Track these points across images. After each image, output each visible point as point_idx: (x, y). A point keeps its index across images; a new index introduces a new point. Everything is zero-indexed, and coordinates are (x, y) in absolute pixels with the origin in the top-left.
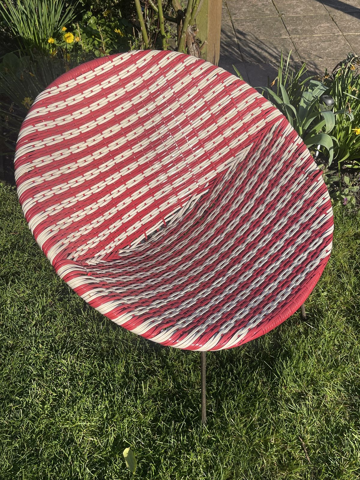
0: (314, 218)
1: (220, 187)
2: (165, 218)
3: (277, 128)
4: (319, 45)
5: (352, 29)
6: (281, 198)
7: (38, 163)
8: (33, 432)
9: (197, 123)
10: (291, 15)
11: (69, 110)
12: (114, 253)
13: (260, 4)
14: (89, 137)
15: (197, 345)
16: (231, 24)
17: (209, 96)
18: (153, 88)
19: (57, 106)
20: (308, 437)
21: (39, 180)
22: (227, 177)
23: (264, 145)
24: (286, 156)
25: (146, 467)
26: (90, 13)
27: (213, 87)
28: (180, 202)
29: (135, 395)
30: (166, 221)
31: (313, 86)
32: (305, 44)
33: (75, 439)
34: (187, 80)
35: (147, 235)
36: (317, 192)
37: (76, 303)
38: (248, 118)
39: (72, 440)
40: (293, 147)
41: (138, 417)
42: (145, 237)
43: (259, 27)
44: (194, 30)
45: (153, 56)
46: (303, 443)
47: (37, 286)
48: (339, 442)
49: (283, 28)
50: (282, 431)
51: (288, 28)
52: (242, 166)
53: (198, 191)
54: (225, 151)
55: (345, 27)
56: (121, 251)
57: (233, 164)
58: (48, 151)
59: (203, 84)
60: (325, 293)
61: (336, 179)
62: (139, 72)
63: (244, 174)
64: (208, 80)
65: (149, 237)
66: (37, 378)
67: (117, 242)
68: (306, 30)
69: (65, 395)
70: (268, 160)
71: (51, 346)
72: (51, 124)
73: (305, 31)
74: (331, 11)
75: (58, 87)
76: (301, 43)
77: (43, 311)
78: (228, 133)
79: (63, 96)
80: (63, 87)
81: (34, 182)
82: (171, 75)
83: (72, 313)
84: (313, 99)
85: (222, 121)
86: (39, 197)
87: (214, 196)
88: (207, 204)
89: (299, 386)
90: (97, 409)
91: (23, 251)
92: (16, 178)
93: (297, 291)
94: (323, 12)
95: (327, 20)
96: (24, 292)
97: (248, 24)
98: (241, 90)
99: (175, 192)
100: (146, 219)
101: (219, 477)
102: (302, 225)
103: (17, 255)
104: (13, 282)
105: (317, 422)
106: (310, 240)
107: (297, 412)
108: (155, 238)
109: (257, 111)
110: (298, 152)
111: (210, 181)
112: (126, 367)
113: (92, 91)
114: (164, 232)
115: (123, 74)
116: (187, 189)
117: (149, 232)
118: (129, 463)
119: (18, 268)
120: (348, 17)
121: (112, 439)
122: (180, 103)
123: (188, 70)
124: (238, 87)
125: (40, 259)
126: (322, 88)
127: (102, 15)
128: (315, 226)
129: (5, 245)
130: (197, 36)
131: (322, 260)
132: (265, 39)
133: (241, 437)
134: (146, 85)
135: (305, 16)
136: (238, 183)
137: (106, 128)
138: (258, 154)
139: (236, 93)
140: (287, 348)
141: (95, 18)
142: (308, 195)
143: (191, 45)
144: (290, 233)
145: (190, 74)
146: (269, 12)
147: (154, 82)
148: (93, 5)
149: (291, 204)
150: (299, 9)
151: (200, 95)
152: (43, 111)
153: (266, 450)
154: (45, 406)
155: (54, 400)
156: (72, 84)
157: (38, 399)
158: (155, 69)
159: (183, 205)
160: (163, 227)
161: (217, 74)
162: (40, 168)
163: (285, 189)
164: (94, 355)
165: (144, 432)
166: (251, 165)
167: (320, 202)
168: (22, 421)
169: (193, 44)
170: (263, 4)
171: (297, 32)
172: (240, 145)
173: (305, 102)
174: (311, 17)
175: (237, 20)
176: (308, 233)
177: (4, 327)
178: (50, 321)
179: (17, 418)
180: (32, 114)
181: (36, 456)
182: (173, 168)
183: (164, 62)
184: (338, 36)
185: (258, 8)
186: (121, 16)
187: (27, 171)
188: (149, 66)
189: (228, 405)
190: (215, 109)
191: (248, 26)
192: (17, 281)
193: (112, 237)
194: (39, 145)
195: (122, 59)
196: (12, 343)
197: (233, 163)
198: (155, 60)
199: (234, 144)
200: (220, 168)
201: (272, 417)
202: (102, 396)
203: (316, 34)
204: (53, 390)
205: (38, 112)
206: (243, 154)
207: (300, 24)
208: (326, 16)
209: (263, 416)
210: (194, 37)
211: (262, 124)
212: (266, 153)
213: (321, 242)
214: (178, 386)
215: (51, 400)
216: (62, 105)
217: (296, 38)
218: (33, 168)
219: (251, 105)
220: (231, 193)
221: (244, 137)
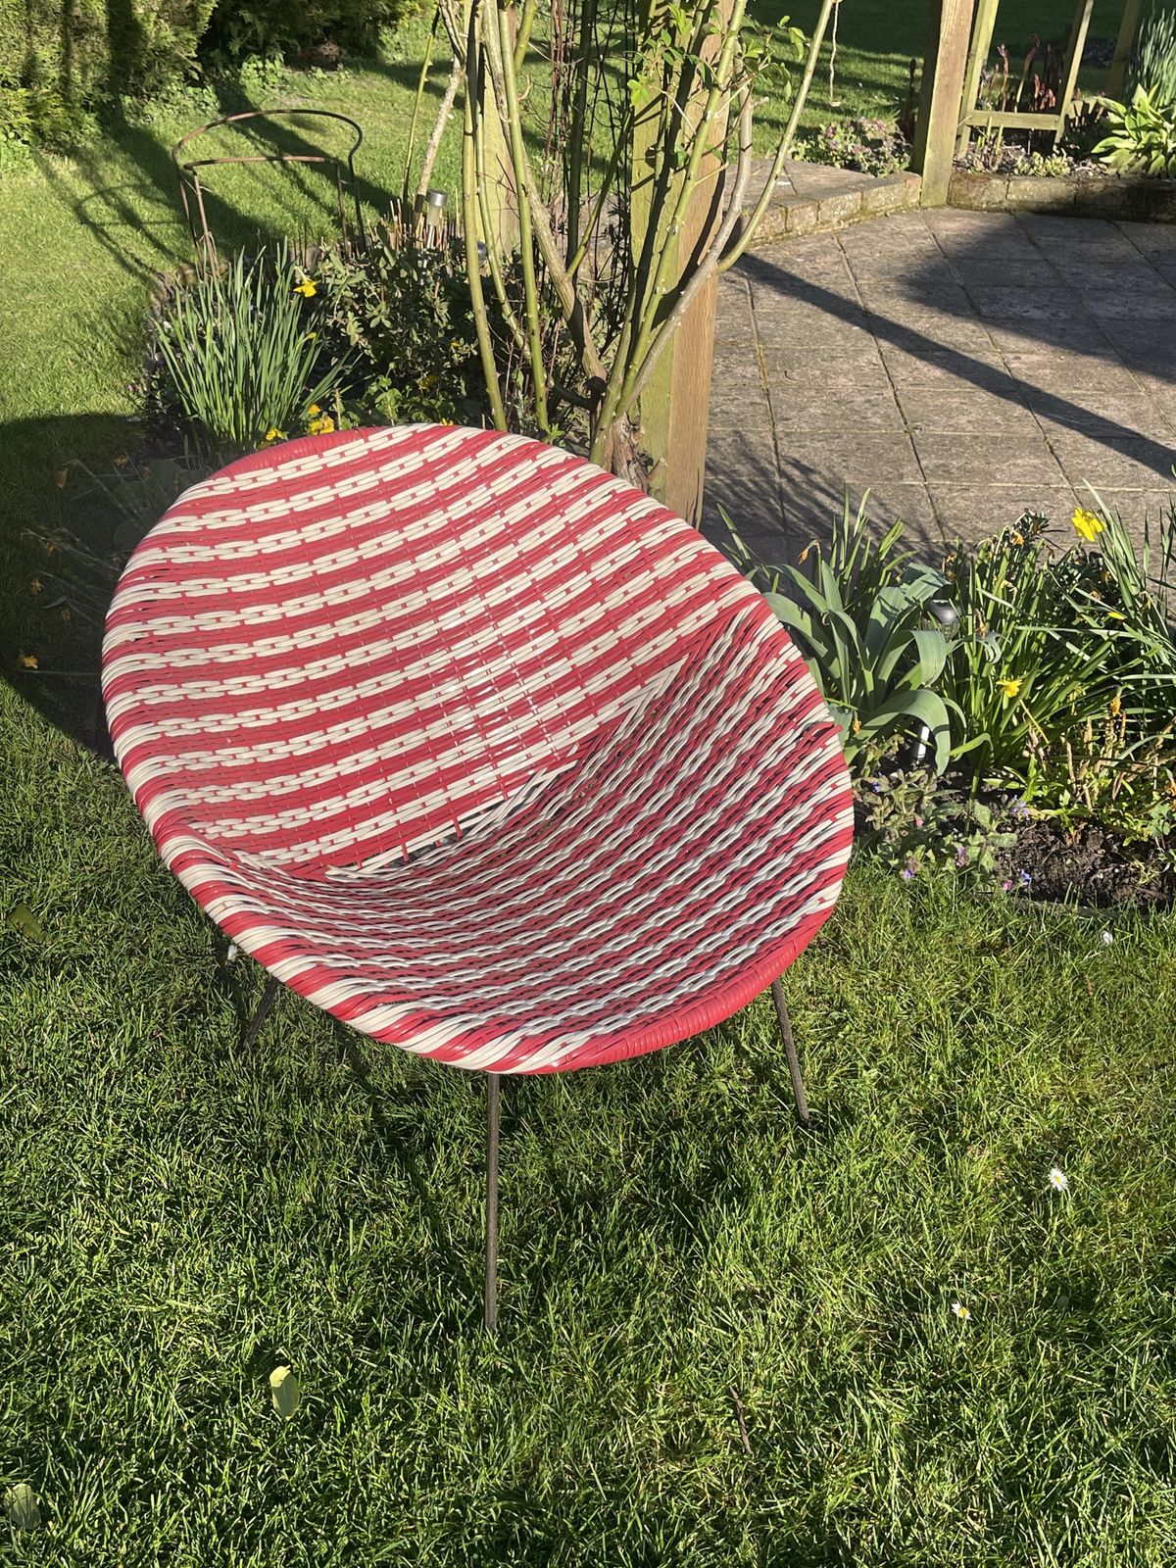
0: (806, 826)
1: (603, 756)
2: (460, 818)
3: (742, 623)
4: (1000, 507)
5: (1100, 477)
6: (736, 780)
7: (160, 626)
8: (53, 1311)
9: (556, 598)
10: (939, 431)
11: (251, 531)
12: (311, 867)
13: (860, 399)
14: (291, 596)
15: (458, 1048)
16: (771, 443)
17: (589, 540)
18: (458, 510)
19: (224, 519)
20: (757, 1393)
21: (154, 661)
22: (622, 734)
23: (710, 662)
24: (758, 687)
25: (322, 1414)
26: (385, 381)
27: (600, 520)
28: (504, 784)
29: (328, 1254)
30: (463, 826)
31: (912, 576)
32: (962, 504)
33: (157, 1339)
34: (540, 498)
35: (409, 851)
36: (820, 771)
37: (220, 1037)
38: (676, 597)
39: (148, 1339)
40: (775, 667)
41: (326, 1304)
42: (401, 854)
43: (844, 455)
44: (634, 428)
45: (465, 440)
46: (740, 1403)
47: (130, 991)
48: (833, 1408)
49: (910, 461)
50: (691, 1370)
51: (924, 463)
52: (657, 708)
53: (549, 762)
54: (620, 669)
55: (1082, 471)
56: (333, 871)
57: (637, 703)
58: (186, 606)
59: (576, 511)
60: (874, 1072)
61: (955, 810)
62: (428, 472)
63: (662, 725)
64: (589, 503)
65: (413, 857)
66: (87, 1195)
67: (327, 845)
68: (972, 471)
69: (150, 1239)
70: (717, 694)
71: (138, 1127)
72: (204, 554)
73: (966, 471)
74: (1049, 430)
75: (233, 480)
76: (952, 500)
77: (133, 1049)
78: (629, 628)
79: (242, 499)
80: (244, 481)
81: (142, 662)
82: (503, 484)
83: (205, 1057)
84: (906, 605)
85: (615, 599)
86: (149, 695)
87: (586, 775)
88: (566, 795)
89: (757, 1274)
90: (225, 1276)
91: (108, 907)
92: (105, 650)
93: (730, 976)
94: (1029, 431)
95: (1035, 451)
96: (90, 1003)
97: (819, 445)
98: (664, 531)
99: (492, 756)
100: (410, 811)
101: (503, 1453)
102: (774, 840)
103: (92, 917)
104: (71, 975)
105: (786, 1362)
106: (788, 875)
107: (738, 1329)
108: (426, 861)
109: (699, 582)
110: (787, 679)
111: (582, 742)
112: (317, 1194)
113: (311, 499)
114: (453, 851)
115: (390, 472)
116: (522, 754)
117: (413, 845)
118: (280, 1402)
119: (88, 946)
120: (1094, 447)
121: (248, 1346)
122: (519, 548)
123: (543, 478)
124: (658, 524)
125: (149, 929)
126: (933, 580)
127: (415, 387)
128: (804, 845)
129: (65, 893)
130: (643, 446)
131: (804, 917)
132: (857, 482)
133: (582, 1375)
134: (442, 500)
135: (977, 437)
136: (644, 748)
137: (334, 584)
138: (695, 683)
139: (653, 538)
140: (740, 1181)
141: (397, 392)
142: (797, 776)
143: (625, 466)
144: (744, 859)
145: (549, 487)
146: (879, 421)
147: (462, 496)
148: (397, 362)
149: (756, 794)
150: (963, 420)
151: (568, 536)
152: (191, 524)
153: (640, 1411)
154: (96, 1258)
155: (121, 1245)
156: (266, 477)
157: (82, 1241)
158: (466, 468)
159: (510, 794)
160: (452, 839)
161: (613, 492)
162: (162, 639)
163: (749, 760)
164: (241, 1157)
165: (333, 1339)
166: (678, 705)
167: (823, 793)
168: (31, 1286)
169: (629, 462)
170: (868, 401)
171: (947, 472)
172: (658, 658)
173: (883, 610)
174: (994, 440)
175: (788, 435)
176: (784, 860)
177: (27, 1075)
178: (146, 1071)
179: (19, 1278)
180: (165, 527)
181: (51, 1361)
182: (492, 698)
183: (489, 455)
184: (1057, 490)
185: (852, 410)
186: (464, 393)
187: (132, 638)
188: (452, 459)
189: (561, 1296)
190: (602, 569)
191: (815, 450)
192: (79, 973)
193: (314, 831)
194: (168, 591)
195: (390, 437)
196: (39, 1111)
197: (637, 700)
198: (469, 449)
199: (643, 655)
200: (608, 712)
201: (669, 1335)
202: (242, 1246)
203: (998, 481)
204: (124, 1225)
205: (178, 524)
206: (661, 682)
207: (958, 455)
208: (1034, 439)
209: (646, 1333)
210: (632, 447)
211: (709, 611)
212: (713, 679)
213: (811, 878)
214: (444, 1246)
215: (113, 1246)
216: (235, 518)
217: (940, 486)
218: (146, 635)
219: (686, 568)
220: (627, 768)
221: (666, 640)
